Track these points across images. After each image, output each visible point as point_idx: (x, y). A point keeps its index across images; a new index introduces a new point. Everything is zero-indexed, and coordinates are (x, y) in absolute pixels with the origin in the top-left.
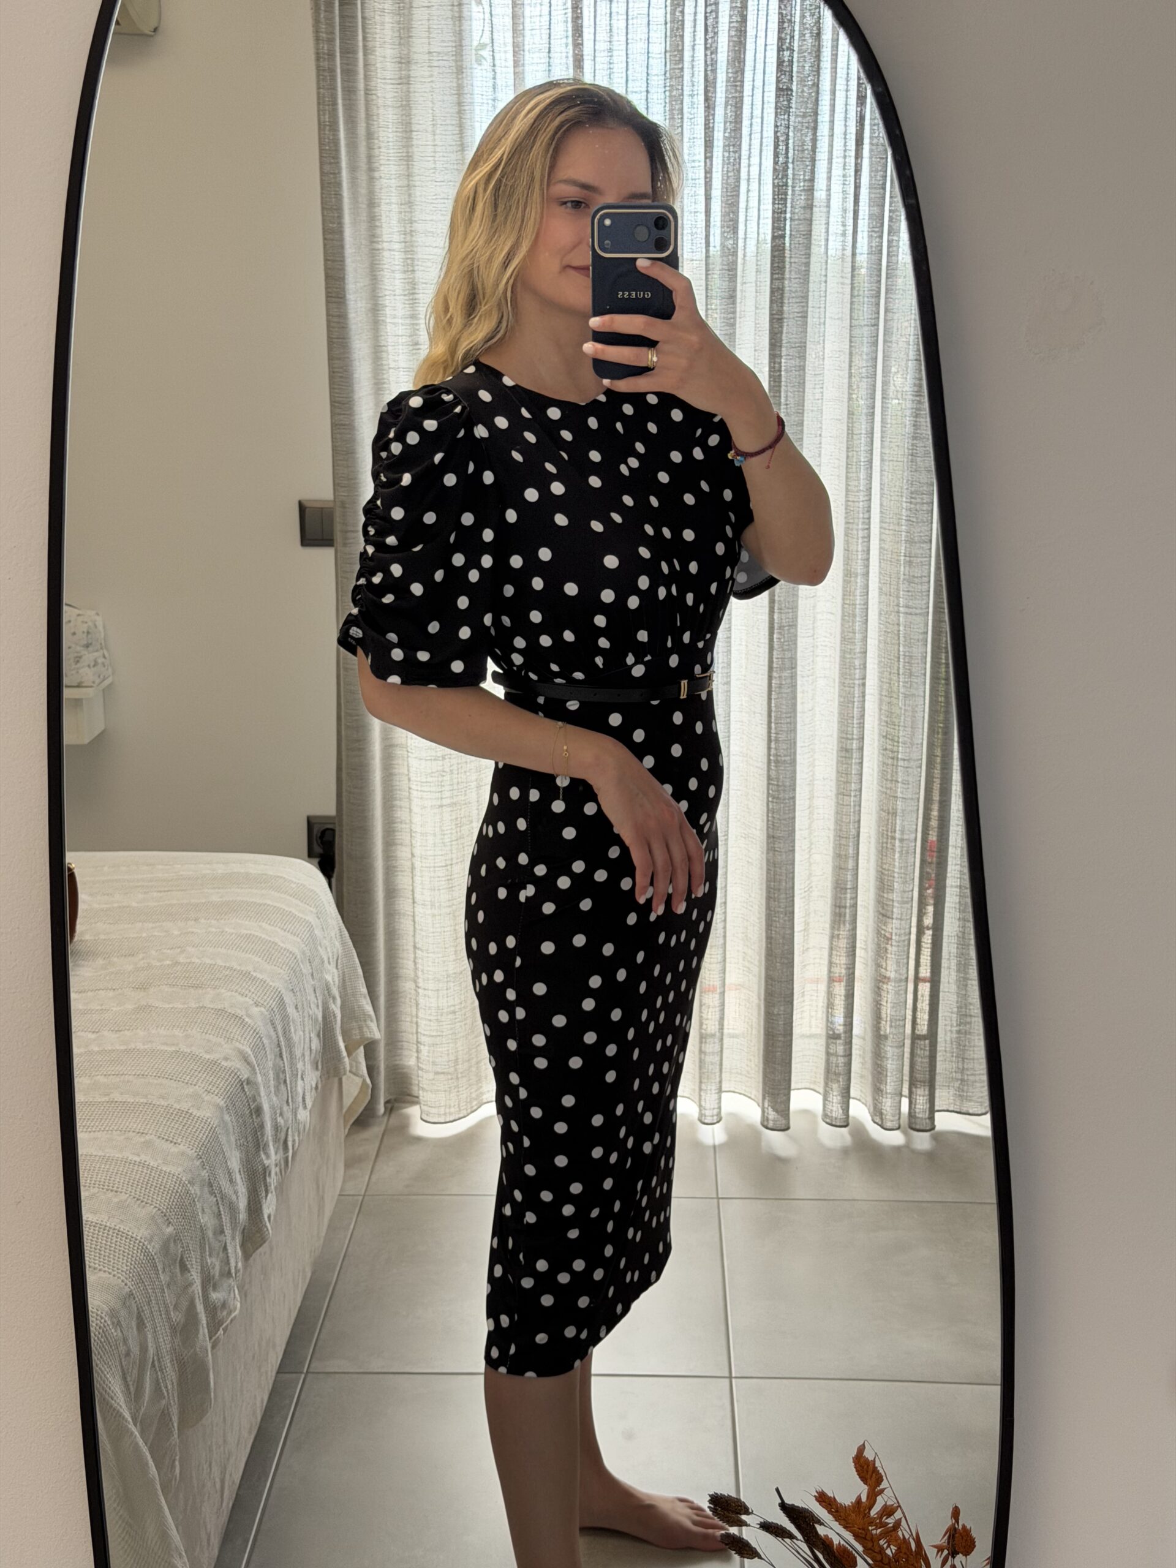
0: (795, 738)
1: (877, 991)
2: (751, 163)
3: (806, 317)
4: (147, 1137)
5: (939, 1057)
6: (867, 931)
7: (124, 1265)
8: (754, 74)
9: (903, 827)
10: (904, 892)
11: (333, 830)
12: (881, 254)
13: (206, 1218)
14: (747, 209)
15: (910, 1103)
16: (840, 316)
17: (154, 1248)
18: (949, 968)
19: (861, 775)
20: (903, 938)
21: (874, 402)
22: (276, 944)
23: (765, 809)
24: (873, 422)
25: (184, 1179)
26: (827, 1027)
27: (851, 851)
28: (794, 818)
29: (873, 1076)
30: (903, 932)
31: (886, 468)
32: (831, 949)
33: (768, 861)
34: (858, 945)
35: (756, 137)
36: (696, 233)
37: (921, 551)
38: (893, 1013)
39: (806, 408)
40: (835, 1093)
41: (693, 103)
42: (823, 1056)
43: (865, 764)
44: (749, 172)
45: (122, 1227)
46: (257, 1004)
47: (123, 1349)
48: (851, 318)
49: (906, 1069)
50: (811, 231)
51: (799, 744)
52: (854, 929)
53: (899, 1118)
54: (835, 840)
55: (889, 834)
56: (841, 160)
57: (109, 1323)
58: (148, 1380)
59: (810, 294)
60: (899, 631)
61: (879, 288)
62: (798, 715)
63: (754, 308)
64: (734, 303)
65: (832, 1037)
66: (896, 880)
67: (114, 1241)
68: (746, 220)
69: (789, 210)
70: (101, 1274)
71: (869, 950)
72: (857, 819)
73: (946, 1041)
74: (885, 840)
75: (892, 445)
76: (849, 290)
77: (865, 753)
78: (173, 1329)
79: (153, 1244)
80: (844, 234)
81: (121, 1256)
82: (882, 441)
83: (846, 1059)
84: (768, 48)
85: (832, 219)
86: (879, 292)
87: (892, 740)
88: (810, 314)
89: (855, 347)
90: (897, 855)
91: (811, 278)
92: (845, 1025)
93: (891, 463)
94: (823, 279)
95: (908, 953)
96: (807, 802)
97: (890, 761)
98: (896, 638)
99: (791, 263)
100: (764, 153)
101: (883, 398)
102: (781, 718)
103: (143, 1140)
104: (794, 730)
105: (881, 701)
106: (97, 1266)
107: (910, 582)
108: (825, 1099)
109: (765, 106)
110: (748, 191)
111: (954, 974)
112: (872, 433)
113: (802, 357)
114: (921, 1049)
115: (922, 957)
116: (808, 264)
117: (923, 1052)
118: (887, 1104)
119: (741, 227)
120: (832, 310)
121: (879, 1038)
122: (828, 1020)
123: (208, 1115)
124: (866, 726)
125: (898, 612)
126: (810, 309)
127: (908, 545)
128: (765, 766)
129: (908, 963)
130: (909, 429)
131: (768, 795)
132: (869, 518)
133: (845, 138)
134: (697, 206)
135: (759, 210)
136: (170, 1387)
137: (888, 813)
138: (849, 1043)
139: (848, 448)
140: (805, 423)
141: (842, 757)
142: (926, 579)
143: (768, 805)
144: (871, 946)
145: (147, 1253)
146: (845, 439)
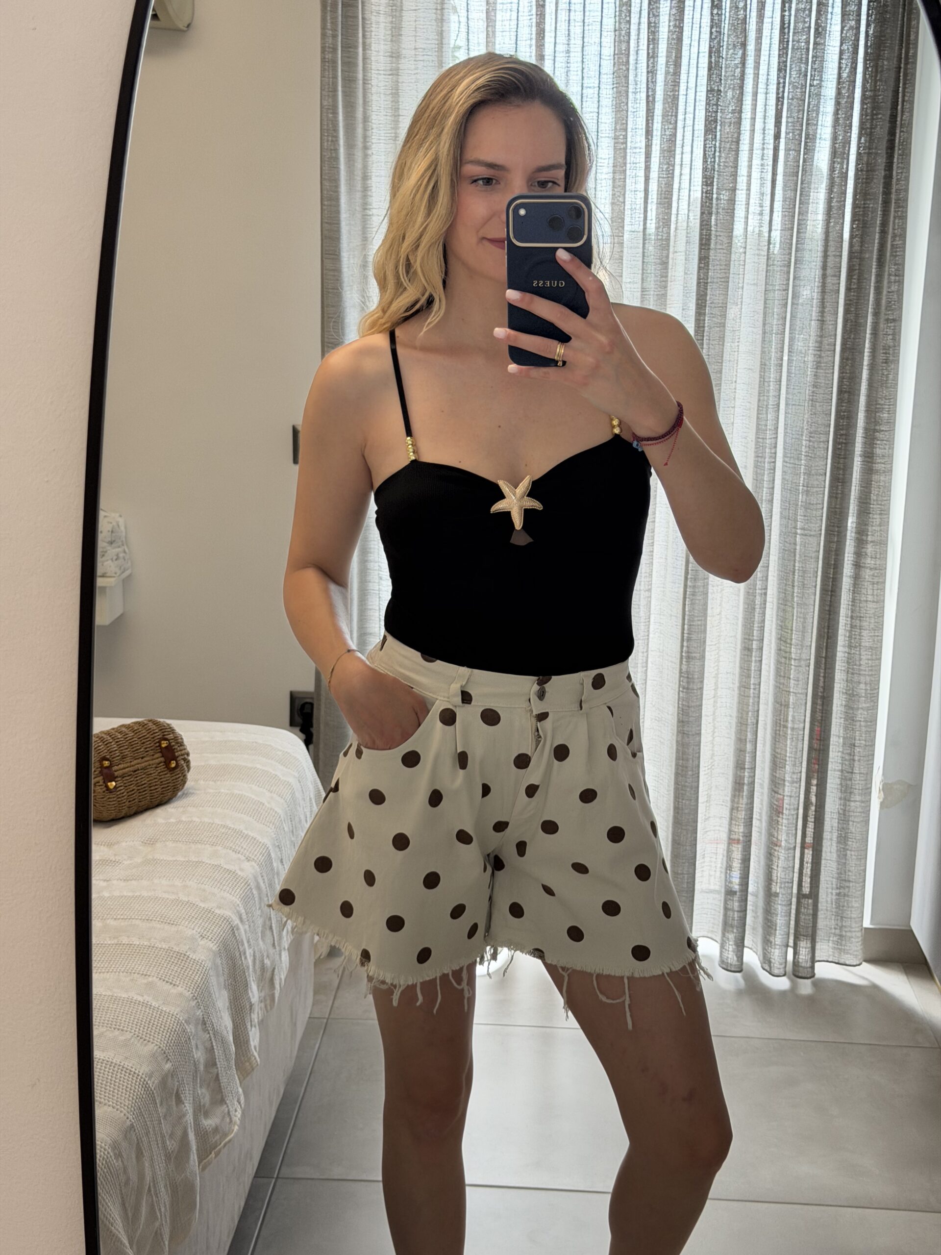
0: (705, 638)
1: (770, 856)
2: (684, 151)
3: (728, 282)
4: (150, 979)
5: (821, 915)
6: (762, 804)
7: (126, 1100)
8: (688, 77)
9: (793, 717)
10: (794, 773)
11: (312, 704)
12: (793, 230)
13: (199, 1054)
14: (679, 190)
15: (795, 953)
16: (755, 282)
17: (153, 1083)
18: (831, 839)
19: (760, 671)
20: (793, 812)
21: (783, 355)
22: (263, 804)
23: (677, 697)
24: (781, 372)
25: (181, 1018)
26: (726, 885)
27: (750, 736)
28: (701, 705)
29: (764, 929)
30: (792, 807)
31: (790, 411)
32: (731, 819)
33: (677, 741)
34: (754, 816)
35: (689, 130)
36: (635, 208)
37: (816, 483)
38: (783, 877)
39: (724, 358)
40: (731, 943)
41: (636, 99)
42: (722, 911)
43: (763, 662)
44: (682, 158)
45: (126, 1063)
46: (248, 860)
47: (123, 1178)
48: (766, 285)
49: (793, 923)
50: (734, 209)
51: (708, 642)
52: (752, 803)
53: (785, 967)
54: (737, 726)
55: (782, 723)
56: (760, 152)
57: (112, 1154)
58: (144, 1204)
59: (732, 263)
60: (796, 549)
61: (790, 259)
62: (708, 618)
63: (682, 274)
64: (666, 268)
65: (730, 893)
66: (788, 763)
67: (118, 1077)
68: (679, 199)
69: (715, 191)
70: (106, 1108)
71: (763, 821)
72: (756, 709)
73: (827, 901)
74: (778, 728)
75: (796, 391)
76: (765, 261)
77: (764, 652)
78: (168, 1157)
79: (153, 1079)
80: (761, 214)
81: (124, 1091)
82: (787, 388)
83: (741, 914)
84: (701, 55)
85: (752, 201)
86: (790, 262)
87: (785, 642)
88: (731, 279)
89: (769, 307)
90: (789, 742)
91: (733, 250)
92: (741, 884)
93: (794, 407)
94: (742, 250)
95: (797, 825)
96: (713, 692)
97: (783, 660)
98: (793, 555)
99: (717, 236)
100: (695, 143)
101: (789, 352)
102: (693, 621)
103: (145, 981)
104: (705, 631)
105: (778, 608)
106: (103, 1100)
107: (806, 509)
108: (722, 947)
109: (697, 104)
110: (681, 174)
111: (834, 844)
112: (780, 381)
113: (724, 316)
114: (805, 908)
115: (807, 829)
116: (730, 237)
117: (807, 911)
118: (776, 954)
119: (674, 205)
120: (749, 277)
121: (770, 896)
122: (726, 880)
123: (203, 958)
124: (766, 629)
125: (796, 533)
126: (731, 276)
127: (806, 477)
128: (678, 661)
129: (796, 833)
130: (809, 378)
131: (680, 685)
132: (775, 453)
133: (764, 133)
134: (637, 186)
135: (690, 190)
136: (163, 1209)
137: (781, 705)
138: (744, 900)
139: (760, 393)
140: (724, 371)
141: (745, 655)
142: (821, 506)
143: (679, 694)
144: (765, 818)
145: (146, 1086)
146: (757, 386)
